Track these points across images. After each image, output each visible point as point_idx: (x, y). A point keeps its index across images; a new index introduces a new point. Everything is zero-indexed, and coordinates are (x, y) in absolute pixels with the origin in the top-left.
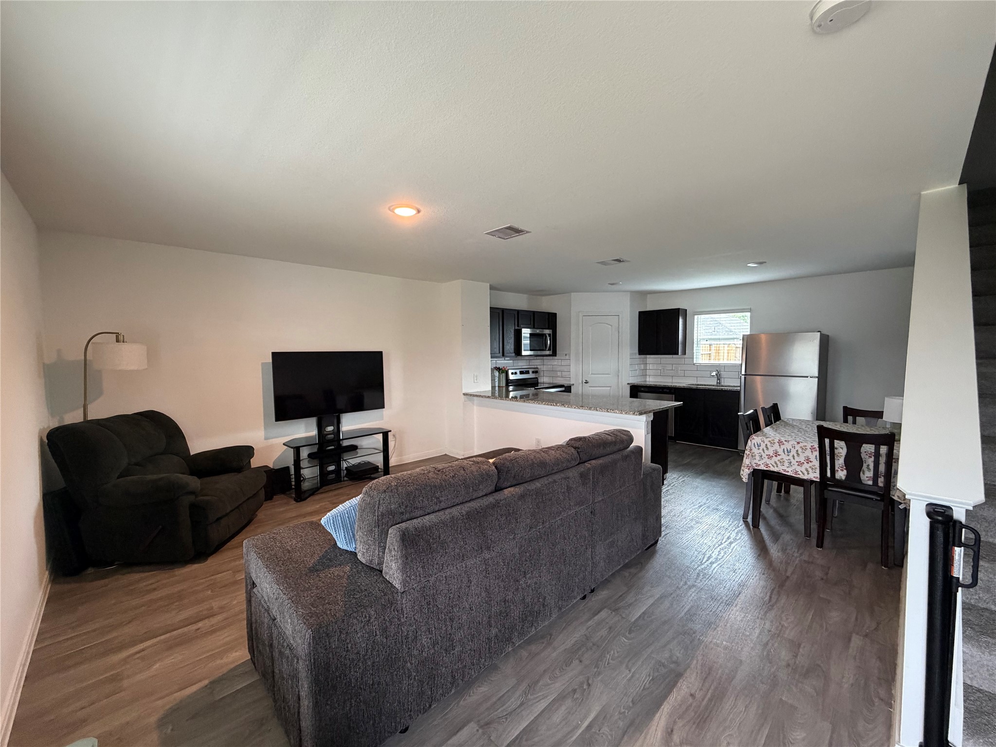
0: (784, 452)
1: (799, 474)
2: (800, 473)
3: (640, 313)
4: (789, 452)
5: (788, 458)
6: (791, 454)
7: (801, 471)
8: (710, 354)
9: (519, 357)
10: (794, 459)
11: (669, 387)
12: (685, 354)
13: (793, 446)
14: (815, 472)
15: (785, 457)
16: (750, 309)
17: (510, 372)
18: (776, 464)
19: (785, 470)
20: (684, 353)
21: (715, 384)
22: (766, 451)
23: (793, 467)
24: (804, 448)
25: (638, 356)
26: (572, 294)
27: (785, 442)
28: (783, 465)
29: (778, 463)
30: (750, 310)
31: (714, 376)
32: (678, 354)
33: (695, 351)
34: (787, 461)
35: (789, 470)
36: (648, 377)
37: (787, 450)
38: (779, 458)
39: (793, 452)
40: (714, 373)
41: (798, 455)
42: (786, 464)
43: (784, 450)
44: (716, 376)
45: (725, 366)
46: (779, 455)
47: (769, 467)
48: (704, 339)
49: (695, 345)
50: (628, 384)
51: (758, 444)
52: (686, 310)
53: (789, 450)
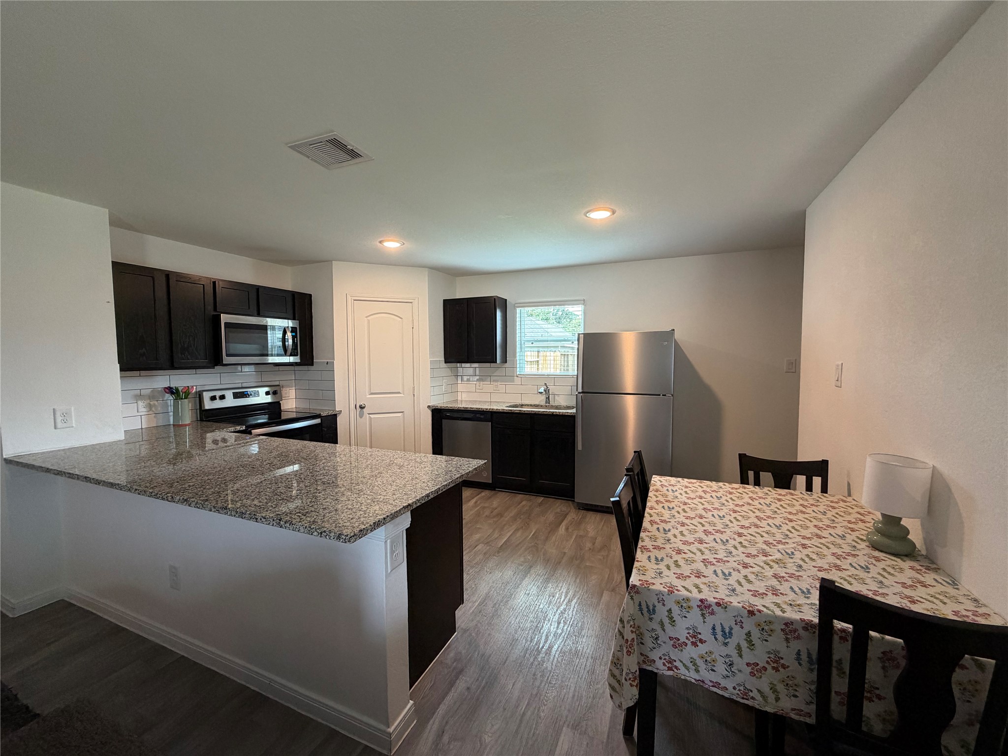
0: (714, 633)
1: (753, 698)
2: (755, 694)
3: (444, 301)
4: (727, 635)
5: (724, 651)
6: (733, 642)
7: (759, 691)
8: (538, 361)
9: (218, 368)
10: (741, 656)
11: (483, 411)
12: (506, 362)
13: (739, 619)
14: (795, 696)
15: (718, 650)
16: (584, 300)
17: (206, 396)
18: (695, 664)
19: (717, 685)
20: (505, 360)
21: (543, 403)
22: (667, 626)
23: (740, 678)
24: (766, 628)
25: (443, 365)
26: (333, 262)
27: (715, 608)
28: (713, 670)
29: (700, 662)
30: (584, 302)
31: (542, 393)
32: (496, 363)
33: (518, 358)
34: (723, 660)
35: (729, 684)
36: (459, 394)
37: (723, 631)
38: (702, 649)
39: (738, 636)
40: (542, 390)
41: (751, 644)
42: (721, 668)
43: (714, 628)
44: (544, 393)
45: (554, 377)
46: (701, 641)
47: (676, 667)
48: (528, 341)
49: (518, 350)
50: (429, 407)
51: (648, 607)
52: (506, 300)
53: (727, 630)
